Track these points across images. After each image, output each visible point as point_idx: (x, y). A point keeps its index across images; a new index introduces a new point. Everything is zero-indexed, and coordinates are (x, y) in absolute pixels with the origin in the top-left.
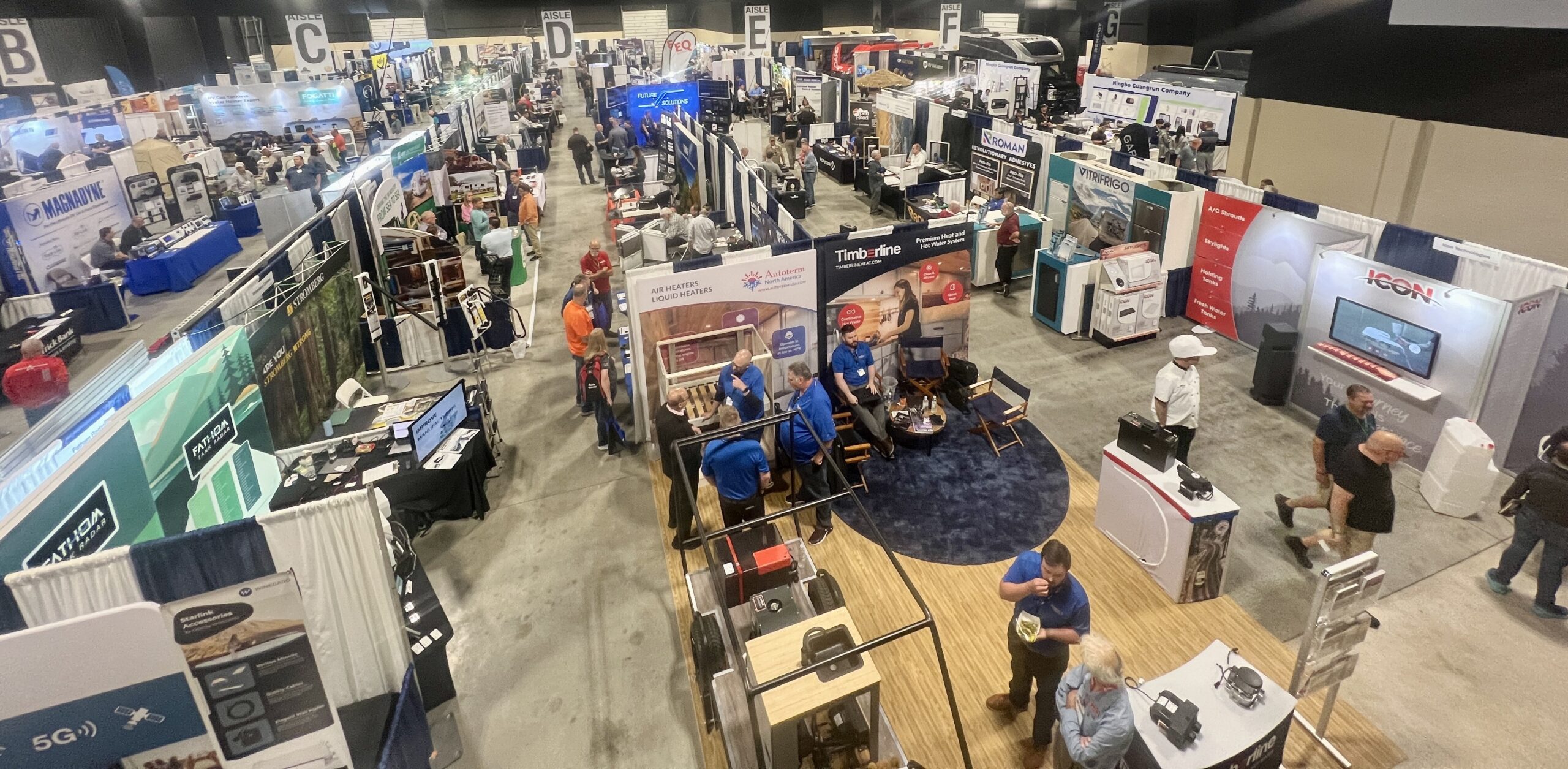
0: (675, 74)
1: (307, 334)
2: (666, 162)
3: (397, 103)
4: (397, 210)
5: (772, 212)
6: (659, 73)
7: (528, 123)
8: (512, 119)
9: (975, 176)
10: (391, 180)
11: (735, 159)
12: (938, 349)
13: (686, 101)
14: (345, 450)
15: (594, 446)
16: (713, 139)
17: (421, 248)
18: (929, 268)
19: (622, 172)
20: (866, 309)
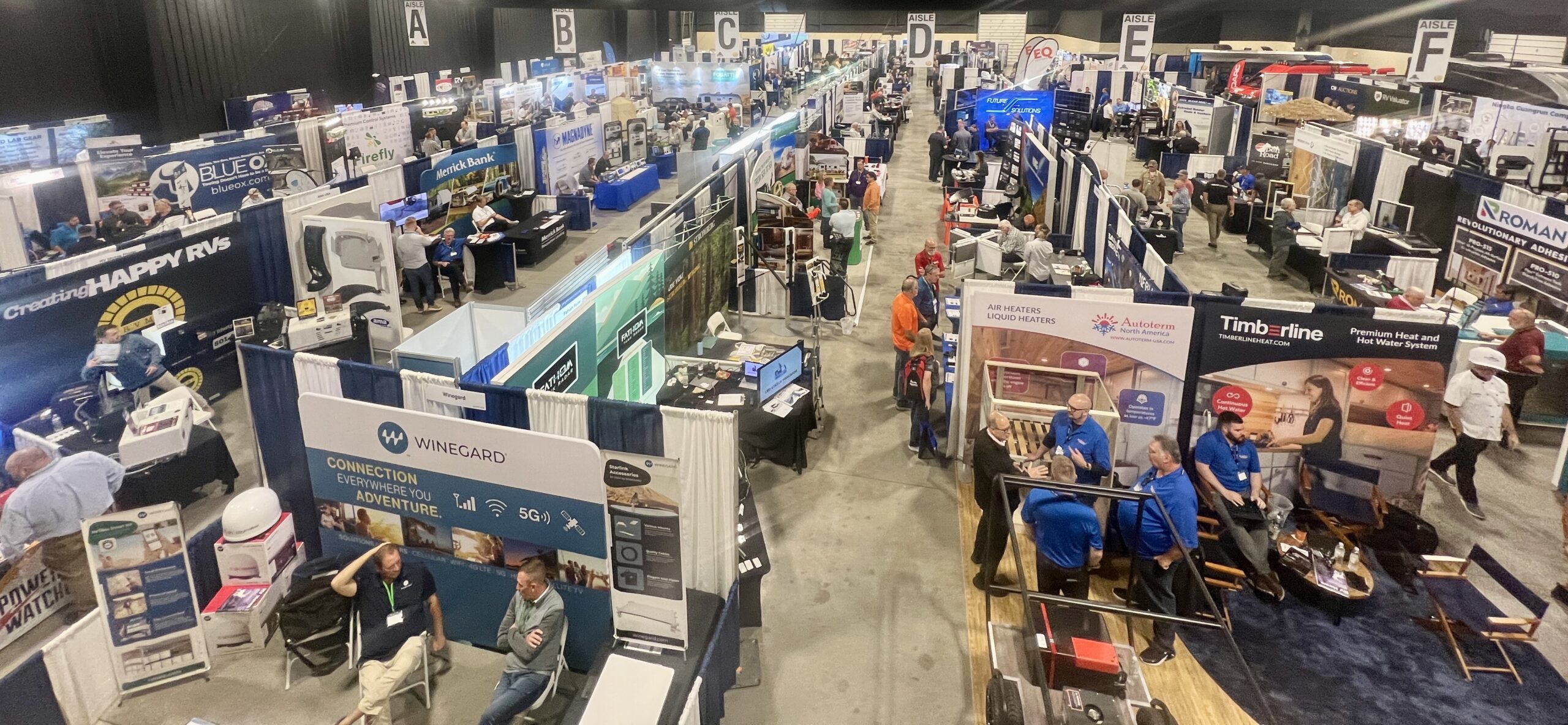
0: (1029, 83)
1: (697, 268)
2: (1009, 172)
3: (775, 86)
4: (768, 178)
5: (1136, 250)
6: (1012, 80)
7: (879, 116)
8: (865, 110)
9: (1455, 261)
10: (768, 151)
11: (1094, 182)
12: (1370, 485)
13: (1038, 111)
14: (710, 372)
15: (904, 444)
16: (1069, 156)
17: (785, 215)
18: (1367, 371)
19: (963, 176)
20: (1256, 397)
